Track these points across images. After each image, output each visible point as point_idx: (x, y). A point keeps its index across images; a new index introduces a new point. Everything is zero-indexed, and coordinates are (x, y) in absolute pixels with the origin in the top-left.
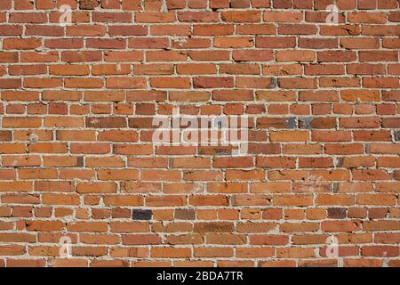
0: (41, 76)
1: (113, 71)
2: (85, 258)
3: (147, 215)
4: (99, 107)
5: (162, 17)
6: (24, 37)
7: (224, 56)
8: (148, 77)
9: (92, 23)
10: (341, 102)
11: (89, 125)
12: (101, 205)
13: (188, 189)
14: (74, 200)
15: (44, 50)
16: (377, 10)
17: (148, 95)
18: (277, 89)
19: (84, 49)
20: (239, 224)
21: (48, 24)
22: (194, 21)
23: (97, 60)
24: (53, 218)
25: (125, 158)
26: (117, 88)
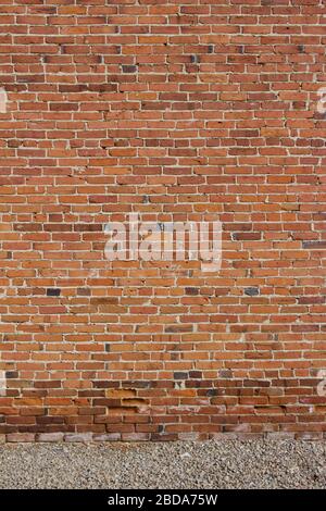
1: (32, 191)
5: (66, 153)
7: (110, 180)
9: (17, 157)
10: (194, 212)
11: (15, 229)
13: (86, 274)
16: (220, 147)
17: (57, 208)
18: (148, 203)
20: (122, 299)
25: (41, 253)
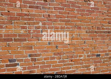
0: (75, 19)
2: (85, 68)
3: (99, 55)
4: (89, 28)
6: (71, 8)
8: (99, 21)
12: (89, 54)
14: (83, 53)
15: (76, 12)
19: (85, 12)
21: (77, 5)
22: (109, 7)
23: (88, 16)
24: (78, 58)
26: (93, 23)
